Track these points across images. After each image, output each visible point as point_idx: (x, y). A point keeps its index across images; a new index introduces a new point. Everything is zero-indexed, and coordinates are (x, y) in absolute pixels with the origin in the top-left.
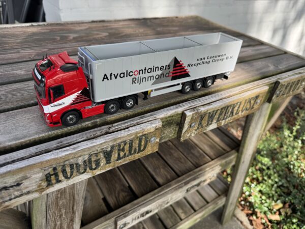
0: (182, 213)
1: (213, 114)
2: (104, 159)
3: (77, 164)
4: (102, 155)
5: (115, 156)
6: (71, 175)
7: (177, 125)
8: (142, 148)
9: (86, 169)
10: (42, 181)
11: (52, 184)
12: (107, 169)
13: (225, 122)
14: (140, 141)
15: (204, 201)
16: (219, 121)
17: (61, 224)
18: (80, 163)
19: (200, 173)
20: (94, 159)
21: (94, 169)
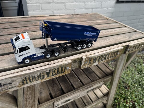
4: (45, 73)
5: (51, 74)
7: (79, 62)
8: (63, 71)
9: (38, 79)
10: (21, 82)
11: (25, 84)
12: (48, 79)
13: (102, 62)
14: (62, 68)
15: (97, 97)
16: (99, 61)
17: (29, 102)
18: (36, 76)
19: (94, 84)
20: (42, 75)
21: (42, 79)
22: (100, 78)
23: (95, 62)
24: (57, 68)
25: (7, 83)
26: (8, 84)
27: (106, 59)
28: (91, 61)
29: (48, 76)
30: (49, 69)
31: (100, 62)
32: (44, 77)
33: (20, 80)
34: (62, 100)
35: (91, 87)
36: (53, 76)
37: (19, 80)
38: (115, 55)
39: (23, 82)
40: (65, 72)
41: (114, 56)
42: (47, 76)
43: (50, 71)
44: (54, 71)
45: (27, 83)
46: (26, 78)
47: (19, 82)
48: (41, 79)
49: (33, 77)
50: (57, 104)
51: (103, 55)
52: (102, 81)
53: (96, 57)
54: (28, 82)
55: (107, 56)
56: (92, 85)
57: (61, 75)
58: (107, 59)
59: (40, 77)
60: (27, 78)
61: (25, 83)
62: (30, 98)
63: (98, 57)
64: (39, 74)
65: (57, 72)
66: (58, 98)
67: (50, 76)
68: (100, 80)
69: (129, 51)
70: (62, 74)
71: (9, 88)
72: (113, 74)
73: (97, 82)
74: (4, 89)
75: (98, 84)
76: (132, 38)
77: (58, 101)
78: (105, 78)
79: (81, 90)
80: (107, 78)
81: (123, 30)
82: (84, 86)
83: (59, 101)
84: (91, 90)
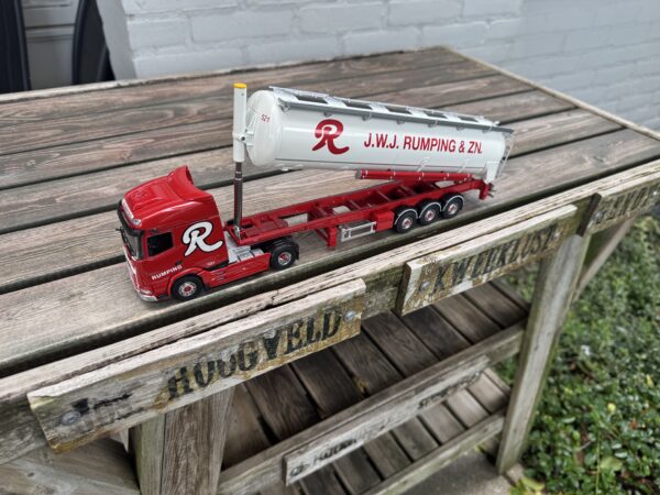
0: (414, 448)
1: (462, 265)
2: (265, 352)
3: (219, 361)
4: (260, 344)
5: (283, 345)
6: (209, 380)
7: (395, 286)
8: (331, 330)
9: (233, 369)
10: (162, 390)
11: (178, 396)
12: (270, 368)
13: (489, 277)
14: (327, 318)
15: (458, 423)
16: (477, 276)
17: (188, 465)
18: (224, 360)
19: (446, 370)
20: (247, 351)
21: (248, 369)
22: (472, 342)
23: (458, 280)
24: (306, 321)
25: (110, 397)
26: (115, 400)
27: (506, 262)
28: (444, 279)
29: (272, 355)
30: (276, 326)
31: (480, 277)
32: (254, 358)
33: (161, 380)
34: (317, 444)
35: (435, 382)
36: (291, 354)
37: (157, 382)
38: (543, 243)
39: (172, 389)
40: (338, 334)
41: (536, 246)
42: (266, 356)
43: (278, 332)
44: (294, 330)
45: (188, 390)
46: (183, 370)
47: (155, 389)
48: (243, 368)
49: (213, 362)
50: (299, 464)
51: (493, 250)
52: (480, 356)
53: (464, 260)
54: (193, 384)
55: (510, 251)
56: (441, 372)
57: (323, 345)
58: (510, 262)
59: (238, 361)
60: (190, 370)
61: (180, 391)
62: (193, 450)
63: (471, 258)
64: (235, 350)
65: (305, 333)
66: (301, 440)
67: (278, 353)
68: (472, 349)
69: (598, 223)
70: (325, 341)
71: (116, 416)
72: (530, 321)
73: (460, 359)
74: (95, 425)
75: (464, 369)
76: (608, 163)
77: (301, 453)
78: (492, 338)
79: (393, 397)
80: (502, 338)
81: (565, 123)
82: (406, 381)
83: (306, 451)
84: (438, 394)
